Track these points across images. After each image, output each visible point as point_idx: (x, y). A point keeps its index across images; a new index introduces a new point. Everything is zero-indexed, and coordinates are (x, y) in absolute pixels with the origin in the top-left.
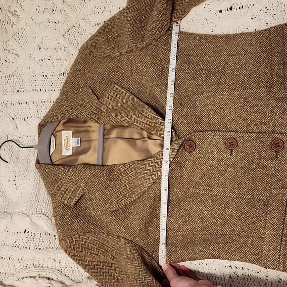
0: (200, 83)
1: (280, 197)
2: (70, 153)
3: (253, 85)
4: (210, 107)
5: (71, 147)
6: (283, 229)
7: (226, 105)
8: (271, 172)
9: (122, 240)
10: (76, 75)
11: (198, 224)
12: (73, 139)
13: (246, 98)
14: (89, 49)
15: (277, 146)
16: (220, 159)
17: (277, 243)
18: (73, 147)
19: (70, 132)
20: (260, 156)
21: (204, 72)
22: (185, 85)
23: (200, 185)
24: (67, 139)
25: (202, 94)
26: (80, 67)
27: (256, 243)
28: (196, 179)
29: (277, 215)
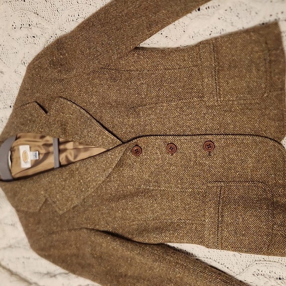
0: (143, 96)
1: (214, 190)
2: (29, 165)
3: (188, 95)
4: (152, 116)
5: (29, 160)
6: (218, 217)
7: (165, 115)
8: (206, 168)
9: (85, 230)
10: (25, 94)
11: (150, 215)
12: (31, 153)
13: (181, 108)
14: (35, 70)
15: (208, 148)
16: (164, 159)
17: (215, 228)
18: (31, 161)
19: (28, 147)
20: (196, 155)
21: (144, 86)
22: (131, 98)
23: (150, 182)
24: (25, 153)
25: (145, 105)
26: (28, 86)
27: (199, 229)
28: (146, 177)
29: (213, 206)
